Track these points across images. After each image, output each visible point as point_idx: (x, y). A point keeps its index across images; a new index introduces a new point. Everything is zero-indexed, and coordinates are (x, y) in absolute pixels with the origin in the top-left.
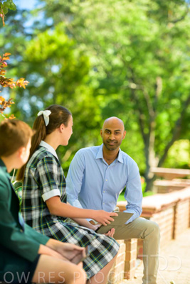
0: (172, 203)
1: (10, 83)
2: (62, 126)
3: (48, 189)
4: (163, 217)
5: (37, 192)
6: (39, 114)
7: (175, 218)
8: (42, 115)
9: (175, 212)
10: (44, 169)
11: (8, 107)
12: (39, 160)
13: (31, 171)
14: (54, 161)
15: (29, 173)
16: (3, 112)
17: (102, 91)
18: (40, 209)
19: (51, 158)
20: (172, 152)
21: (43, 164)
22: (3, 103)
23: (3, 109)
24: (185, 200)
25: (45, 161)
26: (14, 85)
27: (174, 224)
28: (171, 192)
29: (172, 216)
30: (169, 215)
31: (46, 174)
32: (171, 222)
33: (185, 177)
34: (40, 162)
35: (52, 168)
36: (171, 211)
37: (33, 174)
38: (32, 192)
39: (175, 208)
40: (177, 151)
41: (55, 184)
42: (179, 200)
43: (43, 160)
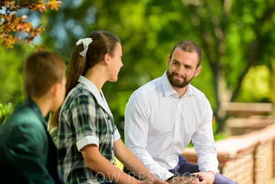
0: (250, 147)
1: (39, 6)
2: (107, 56)
3: (82, 136)
4: (239, 166)
5: (71, 139)
6: (78, 43)
7: (255, 167)
8: (82, 45)
9: (255, 159)
10: (78, 111)
11: (38, 35)
12: (72, 100)
13: (64, 114)
14: (91, 100)
15: (62, 116)
16: (31, 42)
17: (156, 9)
18: (73, 161)
19: (86, 97)
20: (247, 84)
21: (77, 104)
22: (31, 30)
23: (31, 39)
24: (266, 143)
25: (78, 100)
26: (44, 7)
27: (254, 174)
28: (248, 133)
29: (250, 164)
30: (246, 163)
31: (79, 117)
32: (250, 171)
33: (266, 114)
34: (73, 103)
35: (87, 109)
36: (250, 157)
37: (66, 117)
38: (66, 140)
39: (255, 153)
40: (253, 82)
41: (89, 129)
42: (259, 144)
43: (77, 99)
